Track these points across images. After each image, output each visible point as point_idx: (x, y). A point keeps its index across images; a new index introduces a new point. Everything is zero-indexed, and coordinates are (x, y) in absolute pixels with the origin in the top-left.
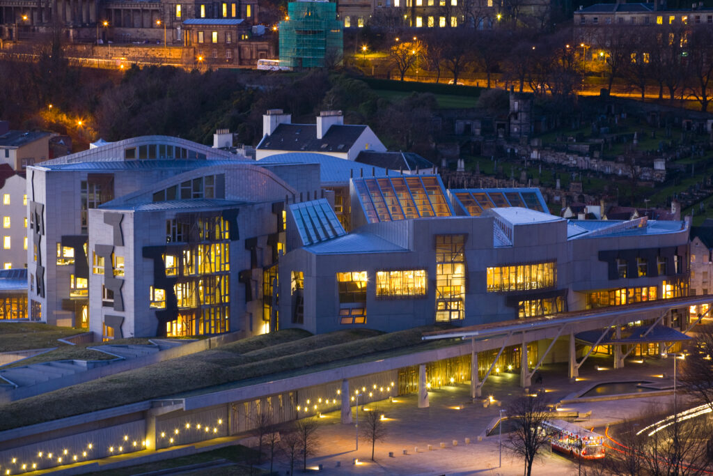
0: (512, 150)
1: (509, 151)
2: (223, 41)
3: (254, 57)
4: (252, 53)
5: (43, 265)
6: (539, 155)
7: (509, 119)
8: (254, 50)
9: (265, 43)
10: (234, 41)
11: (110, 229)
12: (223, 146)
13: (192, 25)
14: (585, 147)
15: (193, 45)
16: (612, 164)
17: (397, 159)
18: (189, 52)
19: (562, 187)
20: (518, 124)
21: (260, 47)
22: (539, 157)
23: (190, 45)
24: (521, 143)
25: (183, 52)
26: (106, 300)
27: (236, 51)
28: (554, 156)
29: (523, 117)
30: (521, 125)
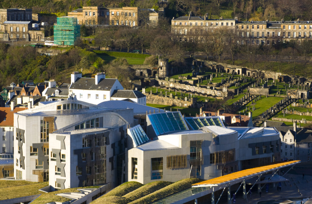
0: (162, 83)
1: (160, 83)
2: (22, 31)
3: (35, 38)
4: (34, 36)
5: (23, 155)
6: (174, 85)
7: (158, 70)
8: (35, 35)
9: (40, 32)
10: (27, 31)
12: (53, 87)
13: (8, 24)
14: (191, 82)
15: (8, 32)
16: (205, 89)
17: (131, 93)
18: (6, 35)
19: (188, 100)
20: (162, 71)
21: (38, 34)
22: (174, 86)
23: (7, 32)
24: (165, 80)
25: (4, 35)
26: (57, 172)
27: (28, 35)
28: (180, 86)
29: (164, 68)
30: (163, 71)
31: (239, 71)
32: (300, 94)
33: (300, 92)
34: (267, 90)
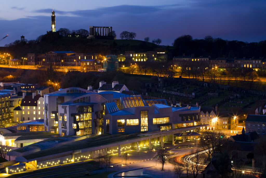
0: (159, 90)
2: (90, 65)
3: (97, 69)
4: (97, 67)
6: (165, 91)
7: (158, 83)
10: (93, 65)
11: (63, 110)
12: (90, 89)
13: (83, 61)
14: (176, 90)
16: (182, 94)
17: (132, 92)
19: (171, 99)
21: (99, 66)
23: (82, 66)
24: (161, 89)
25: (80, 68)
26: (62, 126)
27: (93, 67)
28: (169, 92)
29: (161, 82)
30: (161, 84)
31: (206, 85)
32: (235, 96)
33: (235, 95)
34: (217, 94)
